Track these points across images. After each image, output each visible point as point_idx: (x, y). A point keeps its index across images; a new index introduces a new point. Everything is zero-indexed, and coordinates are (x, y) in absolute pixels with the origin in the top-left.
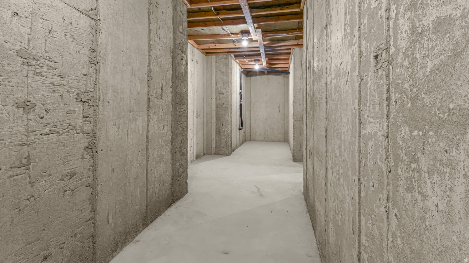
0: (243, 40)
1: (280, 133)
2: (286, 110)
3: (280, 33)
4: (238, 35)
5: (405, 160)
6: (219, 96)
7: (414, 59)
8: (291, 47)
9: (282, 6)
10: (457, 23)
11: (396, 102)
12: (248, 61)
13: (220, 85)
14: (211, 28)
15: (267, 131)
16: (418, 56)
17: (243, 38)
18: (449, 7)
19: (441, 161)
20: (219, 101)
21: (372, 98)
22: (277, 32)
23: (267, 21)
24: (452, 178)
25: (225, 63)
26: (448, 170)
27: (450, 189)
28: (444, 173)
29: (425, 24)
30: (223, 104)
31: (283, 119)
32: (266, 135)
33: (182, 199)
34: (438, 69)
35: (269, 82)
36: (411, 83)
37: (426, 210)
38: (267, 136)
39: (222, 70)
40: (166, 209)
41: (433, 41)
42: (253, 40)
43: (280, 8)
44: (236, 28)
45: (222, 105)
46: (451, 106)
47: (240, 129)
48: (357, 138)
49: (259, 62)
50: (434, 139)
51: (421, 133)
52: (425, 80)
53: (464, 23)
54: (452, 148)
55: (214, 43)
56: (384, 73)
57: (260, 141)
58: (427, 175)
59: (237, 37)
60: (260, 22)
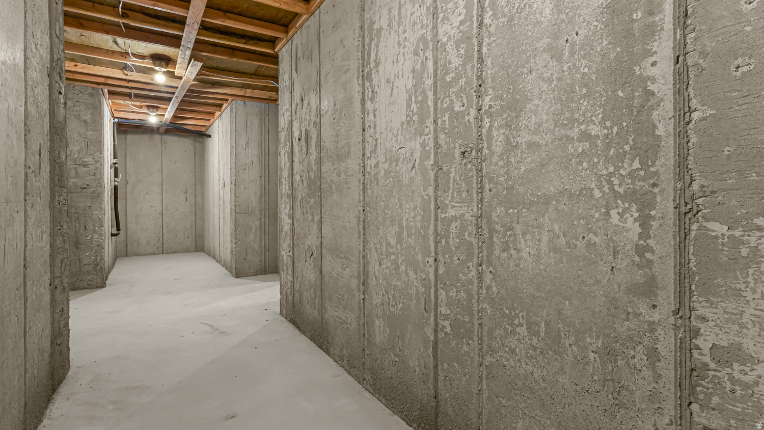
0: (156, 71)
1: (188, 237)
2: (198, 198)
3: (224, 75)
4: (144, 60)
5: (500, 231)
6: (75, 169)
7: (509, 162)
8: (230, 97)
9: (247, 39)
10: (543, 147)
11: (490, 190)
12: (133, 105)
13: (78, 148)
14: (86, 33)
15: (163, 235)
16: (513, 160)
17: (156, 68)
18: (537, 137)
19: (532, 226)
20: (74, 180)
21: (456, 186)
22: (220, 71)
23: (215, 53)
24: (540, 233)
25: (91, 104)
26: (537, 230)
27: (539, 241)
28: (534, 233)
29: (519, 141)
30: (86, 186)
31: (194, 212)
32: (160, 244)
33: (65, 382)
34: (530, 172)
35: (165, 147)
36: (506, 177)
37: (520, 259)
38: (163, 244)
39: (83, 118)
40: (46, 408)
41: (525, 154)
42: (176, 75)
43: (244, 41)
44: (146, 47)
45: (85, 188)
46: (539, 194)
47: (113, 235)
48: (432, 222)
49: (157, 111)
50: (527, 214)
51: (516, 211)
52: (519, 177)
53: (547, 149)
54: (540, 217)
55: (73, 60)
56: (474, 167)
57: (147, 255)
58: (521, 236)
59: (143, 63)
60: (202, 51)
